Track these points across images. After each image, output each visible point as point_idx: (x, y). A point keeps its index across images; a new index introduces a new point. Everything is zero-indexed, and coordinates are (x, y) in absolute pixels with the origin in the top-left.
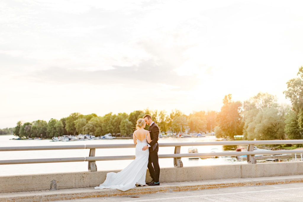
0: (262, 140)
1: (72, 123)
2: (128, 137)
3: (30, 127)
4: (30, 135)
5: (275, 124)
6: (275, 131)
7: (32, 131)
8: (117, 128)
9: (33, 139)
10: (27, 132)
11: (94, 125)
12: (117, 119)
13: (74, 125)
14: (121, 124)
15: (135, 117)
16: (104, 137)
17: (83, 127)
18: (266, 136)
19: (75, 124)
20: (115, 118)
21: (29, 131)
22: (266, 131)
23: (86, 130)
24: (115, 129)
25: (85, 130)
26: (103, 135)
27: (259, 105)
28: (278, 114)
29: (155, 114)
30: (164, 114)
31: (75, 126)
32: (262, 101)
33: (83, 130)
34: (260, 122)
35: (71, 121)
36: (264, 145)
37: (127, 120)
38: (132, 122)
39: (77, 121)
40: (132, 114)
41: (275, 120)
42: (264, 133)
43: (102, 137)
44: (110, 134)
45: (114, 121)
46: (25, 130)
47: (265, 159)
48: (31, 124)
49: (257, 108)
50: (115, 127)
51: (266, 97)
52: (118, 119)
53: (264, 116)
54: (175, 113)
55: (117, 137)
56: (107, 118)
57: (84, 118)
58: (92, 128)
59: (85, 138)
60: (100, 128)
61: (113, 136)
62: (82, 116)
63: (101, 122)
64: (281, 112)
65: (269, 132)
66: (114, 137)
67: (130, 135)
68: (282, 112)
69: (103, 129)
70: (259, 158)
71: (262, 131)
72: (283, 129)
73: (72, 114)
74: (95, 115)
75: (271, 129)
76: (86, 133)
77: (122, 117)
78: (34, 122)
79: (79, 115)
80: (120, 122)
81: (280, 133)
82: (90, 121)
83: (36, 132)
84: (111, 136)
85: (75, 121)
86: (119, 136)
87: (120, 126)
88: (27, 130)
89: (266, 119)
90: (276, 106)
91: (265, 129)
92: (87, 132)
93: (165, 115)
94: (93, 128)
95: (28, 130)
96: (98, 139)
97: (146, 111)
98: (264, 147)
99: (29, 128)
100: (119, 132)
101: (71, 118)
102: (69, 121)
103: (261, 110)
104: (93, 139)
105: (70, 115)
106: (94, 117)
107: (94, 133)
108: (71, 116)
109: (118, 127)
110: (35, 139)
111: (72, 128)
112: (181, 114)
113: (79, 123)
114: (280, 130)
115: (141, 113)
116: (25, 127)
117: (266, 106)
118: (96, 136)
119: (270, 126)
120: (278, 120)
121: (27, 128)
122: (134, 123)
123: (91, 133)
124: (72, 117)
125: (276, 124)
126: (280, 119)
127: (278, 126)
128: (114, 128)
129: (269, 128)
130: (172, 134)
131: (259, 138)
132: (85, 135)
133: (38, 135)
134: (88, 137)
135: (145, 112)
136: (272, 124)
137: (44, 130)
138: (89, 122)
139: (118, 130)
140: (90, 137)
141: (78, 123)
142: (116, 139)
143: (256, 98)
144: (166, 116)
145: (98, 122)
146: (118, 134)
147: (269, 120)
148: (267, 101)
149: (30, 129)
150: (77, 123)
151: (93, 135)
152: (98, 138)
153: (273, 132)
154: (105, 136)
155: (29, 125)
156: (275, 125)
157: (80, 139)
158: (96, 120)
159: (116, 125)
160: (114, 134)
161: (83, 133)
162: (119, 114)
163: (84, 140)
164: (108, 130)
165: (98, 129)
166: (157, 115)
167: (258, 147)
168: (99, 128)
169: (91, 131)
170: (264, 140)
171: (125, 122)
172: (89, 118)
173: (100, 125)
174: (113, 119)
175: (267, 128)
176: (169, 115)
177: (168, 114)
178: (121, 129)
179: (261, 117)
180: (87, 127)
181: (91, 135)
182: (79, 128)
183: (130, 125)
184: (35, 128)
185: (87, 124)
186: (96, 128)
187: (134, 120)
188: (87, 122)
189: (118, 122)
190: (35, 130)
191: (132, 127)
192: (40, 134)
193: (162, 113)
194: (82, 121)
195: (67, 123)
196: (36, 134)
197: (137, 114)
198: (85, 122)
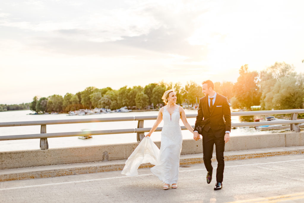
0: (280, 109)
1: (87, 98)
2: (144, 109)
3: (46, 102)
4: (47, 110)
5: (293, 93)
6: (293, 101)
7: (49, 105)
8: (132, 101)
9: (50, 114)
10: (43, 107)
11: (109, 99)
12: (132, 93)
13: (89, 99)
14: (136, 97)
15: (150, 90)
16: (120, 111)
17: (98, 100)
18: (284, 106)
19: (90, 98)
20: (131, 92)
21: (46, 106)
22: (284, 101)
23: (101, 104)
24: (130, 102)
25: (100, 104)
26: (119, 108)
27: (277, 75)
28: (296, 83)
29: (171, 86)
30: (180, 85)
31: (91, 100)
32: (280, 70)
33: (99, 103)
34: (278, 92)
35: (87, 96)
36: (282, 115)
37: (143, 93)
38: (147, 95)
39: (92, 94)
40: (147, 87)
41: (294, 90)
42: (282, 103)
43: (118, 110)
44: (126, 107)
45: (129, 94)
46: (42, 105)
47: (284, 129)
48: (47, 99)
49: (275, 78)
50: (131, 100)
51: (283, 67)
52: (133, 92)
53: (282, 86)
54: (190, 85)
55: (133, 110)
56: (122, 91)
57: (100, 92)
58: (107, 101)
59: (101, 111)
60: (115, 101)
61: (129, 109)
62: (97, 90)
63: (116, 96)
64: (299, 81)
65: (287, 102)
66: (130, 110)
67: (145, 108)
68: (301, 81)
69: (119, 102)
70: (278, 128)
71: (280, 101)
72: (302, 99)
73: (87, 88)
74: (110, 89)
75: (289, 99)
76: (102, 107)
77: (137, 90)
78: (49, 97)
79: (94, 89)
80: (135, 95)
81: (298, 102)
82: (105, 94)
83: (53, 106)
84: (127, 110)
85: (90, 95)
86: (134, 109)
87: (135, 99)
88: (43, 104)
89: (284, 88)
90: (294, 75)
91: (284, 99)
92: (102, 106)
93: (181, 87)
94: (109, 101)
95: (44, 105)
96: (114, 112)
97: (161, 84)
98: (282, 117)
99: (45, 103)
100: (135, 105)
101: (86, 92)
102: (84, 95)
103: (279, 80)
104: (109, 112)
105: (85, 90)
106: (109, 90)
107: (110, 107)
108: (86, 90)
109: (133, 100)
110: (52, 113)
111: (88, 102)
112: (197, 85)
113: (94, 97)
114: (298, 99)
115: (156, 86)
116: (41, 102)
117: (284, 76)
118: (112, 110)
119: (288, 95)
120: (296, 90)
121: (43, 103)
122: (150, 96)
123: (107, 107)
124: (87, 91)
125: (295, 93)
126: (299, 89)
127: (296, 96)
128: (129, 101)
129: (287, 98)
130: (187, 106)
131: (277, 108)
132: (101, 109)
133: (54, 109)
134: (104, 110)
135: (160, 84)
136: (290, 94)
137: (60, 105)
138: (105, 96)
139: (134, 104)
140: (106, 111)
141: (93, 98)
142: (132, 111)
143: (273, 67)
144: (181, 88)
145: (113, 95)
146: (134, 107)
147: (287, 90)
148: (284, 71)
149: (47, 104)
150: (92, 96)
151: (109, 108)
152: (113, 111)
153: (292, 102)
154: (121, 109)
155: (46, 100)
156: (293, 95)
157: (96, 112)
158: (112, 94)
159: (132, 98)
160: (129, 107)
161: (99, 106)
162: (134, 87)
163: (100, 114)
164: (124, 104)
165: (113, 103)
166: (172, 87)
167: (276, 117)
168: (114, 102)
169: (107, 105)
170: (282, 109)
171: (140, 95)
172: (104, 92)
173: (116, 99)
174: (129, 92)
175: (285, 98)
176: (184, 87)
177: (183, 86)
178: (136, 102)
179: (279, 87)
180: (103, 100)
181: (107, 108)
182: (95, 102)
183: (145, 98)
184: (51, 103)
185: (102, 98)
186: (111, 102)
187: (150, 93)
188: (102, 96)
189: (134, 95)
190: (51, 105)
191: (148, 100)
192: (57, 108)
193: (178, 85)
194: (97, 95)
195: (83, 97)
196: (53, 109)
197: (152, 87)
198: (101, 96)
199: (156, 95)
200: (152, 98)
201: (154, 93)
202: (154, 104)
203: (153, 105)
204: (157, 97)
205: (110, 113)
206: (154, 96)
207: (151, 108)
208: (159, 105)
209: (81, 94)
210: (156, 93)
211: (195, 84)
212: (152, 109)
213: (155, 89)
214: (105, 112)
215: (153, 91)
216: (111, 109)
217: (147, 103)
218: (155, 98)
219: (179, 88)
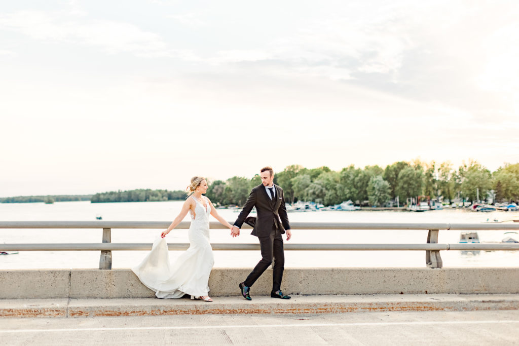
1: (287, 183)
2: (382, 207)
3: (223, 188)
4: (223, 201)
7: (225, 194)
8: (362, 192)
9: (226, 208)
10: (216, 196)
11: (323, 187)
12: (363, 177)
13: (291, 185)
14: (369, 186)
15: (394, 173)
16: (340, 208)
17: (304, 189)
19: (292, 183)
20: (360, 175)
21: (221, 195)
23: (309, 195)
24: (359, 192)
25: (307, 195)
26: (339, 203)
29: (433, 167)
30: (449, 167)
31: (293, 187)
33: (305, 194)
35: (287, 180)
37: (380, 178)
38: (389, 181)
39: (295, 178)
40: (389, 168)
43: (336, 207)
44: (350, 202)
45: (357, 179)
46: (215, 193)
48: (224, 184)
50: (360, 190)
52: (365, 176)
54: (468, 166)
55: (363, 208)
56: (345, 174)
57: (308, 174)
58: (319, 191)
59: (307, 207)
60: (333, 191)
61: (356, 205)
62: (304, 171)
63: (336, 182)
66: (357, 208)
67: (385, 204)
69: (338, 193)
73: (288, 167)
74: (326, 170)
76: (310, 200)
77: (371, 172)
78: (229, 180)
79: (299, 168)
80: (367, 182)
82: (317, 179)
83: (231, 196)
84: (353, 206)
85: (292, 180)
86: (366, 205)
87: (367, 189)
88: (217, 192)
92: (311, 198)
93: (451, 169)
94: (322, 191)
95: (219, 193)
96: (329, 210)
97: (415, 163)
99: (220, 190)
100: (367, 199)
101: (286, 174)
102: (282, 178)
104: (320, 209)
105: (285, 169)
106: (324, 172)
107: (323, 200)
108: (287, 170)
109: (364, 189)
110: (229, 207)
111: (289, 191)
112: (480, 168)
113: (299, 183)
115: (406, 167)
116: (213, 188)
118: (327, 206)
121: (217, 190)
122: (394, 183)
123: (318, 200)
124: (289, 172)
128: (357, 192)
132: (308, 204)
133: (234, 201)
134: (312, 206)
135: (412, 164)
137: (243, 193)
138: (316, 181)
139: (365, 196)
140: (316, 206)
141: (297, 183)
142: (360, 210)
144: (452, 172)
145: (330, 181)
146: (366, 202)
149: (223, 191)
150: (295, 181)
151: (320, 203)
152: (329, 208)
154: (342, 204)
155: (221, 185)
157: (298, 209)
158: (328, 178)
159: (361, 187)
160: (358, 202)
161: (305, 198)
162: (367, 168)
163: (305, 211)
164: (348, 196)
165: (329, 194)
166: (434, 169)
168: (331, 192)
169: (318, 196)
171: (376, 182)
172: (315, 175)
173: (334, 187)
174: (357, 176)
176: (458, 171)
177: (455, 168)
178: (369, 193)
180: (312, 189)
181: (317, 203)
182: (299, 191)
183: (384, 187)
184: (229, 190)
185: (312, 185)
186: (327, 192)
187: (393, 178)
188: (312, 182)
189: (365, 181)
190: (230, 193)
191: (390, 191)
192: (238, 199)
193: (445, 166)
194: (304, 178)
195: (281, 181)
196: (232, 200)
197: (398, 168)
198: (308, 182)
199: (405, 182)
200: (397, 188)
201: (402, 178)
202: (399, 198)
203: (397, 199)
204: (406, 186)
205: (323, 210)
206: (401, 184)
207: (395, 204)
208: (410, 200)
209: (278, 176)
210: (405, 179)
211: (477, 165)
212: (396, 206)
213: (402, 171)
214: (314, 208)
215: (400, 175)
216: (323, 204)
217: (388, 196)
218: (403, 188)
219: (449, 172)
